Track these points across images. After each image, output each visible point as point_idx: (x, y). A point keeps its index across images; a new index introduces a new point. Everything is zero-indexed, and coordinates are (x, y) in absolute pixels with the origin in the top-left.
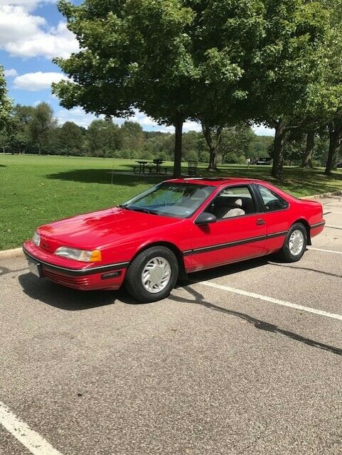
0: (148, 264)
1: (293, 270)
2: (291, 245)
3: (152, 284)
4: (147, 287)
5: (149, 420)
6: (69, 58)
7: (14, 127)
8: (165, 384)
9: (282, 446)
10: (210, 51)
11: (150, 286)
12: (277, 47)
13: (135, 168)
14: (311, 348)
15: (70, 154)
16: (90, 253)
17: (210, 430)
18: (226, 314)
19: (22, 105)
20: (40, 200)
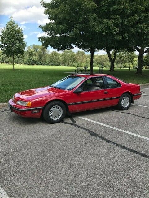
0: (52, 108)
1: (122, 113)
2: (122, 103)
3: (54, 116)
4: (52, 117)
5: (27, 163)
6: (45, 25)
7: (32, 54)
8: (41, 152)
9: (71, 175)
10: (105, 20)
11: (53, 117)
12: (135, 17)
13: (75, 70)
14: (107, 143)
15: (55, 65)
16: (27, 103)
17: (47, 168)
18: (81, 129)
19: (35, 45)
20: (29, 83)
